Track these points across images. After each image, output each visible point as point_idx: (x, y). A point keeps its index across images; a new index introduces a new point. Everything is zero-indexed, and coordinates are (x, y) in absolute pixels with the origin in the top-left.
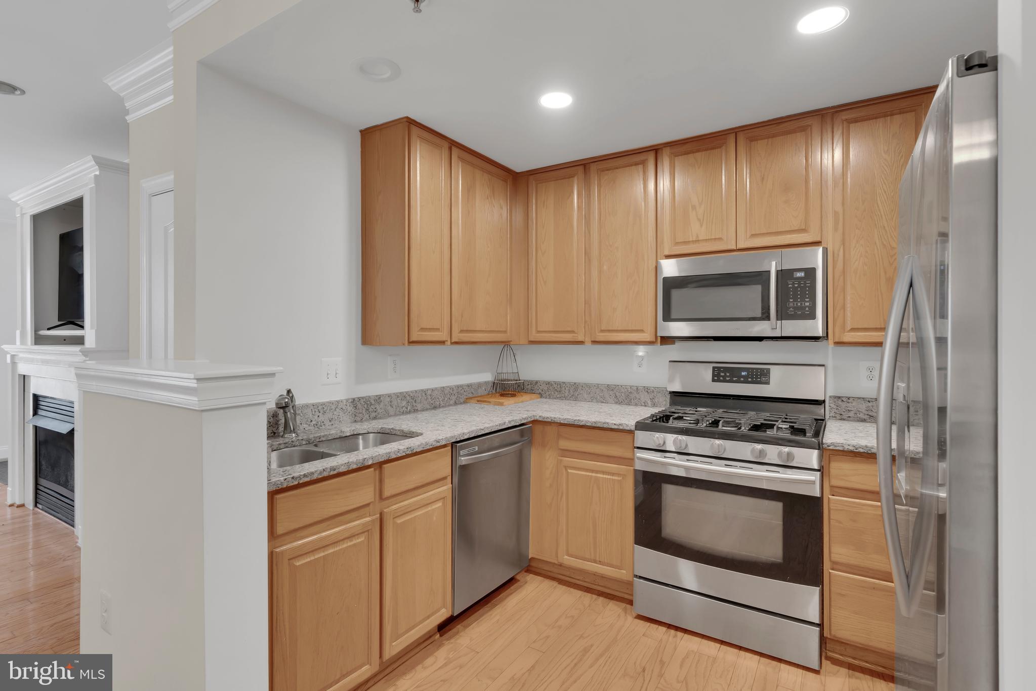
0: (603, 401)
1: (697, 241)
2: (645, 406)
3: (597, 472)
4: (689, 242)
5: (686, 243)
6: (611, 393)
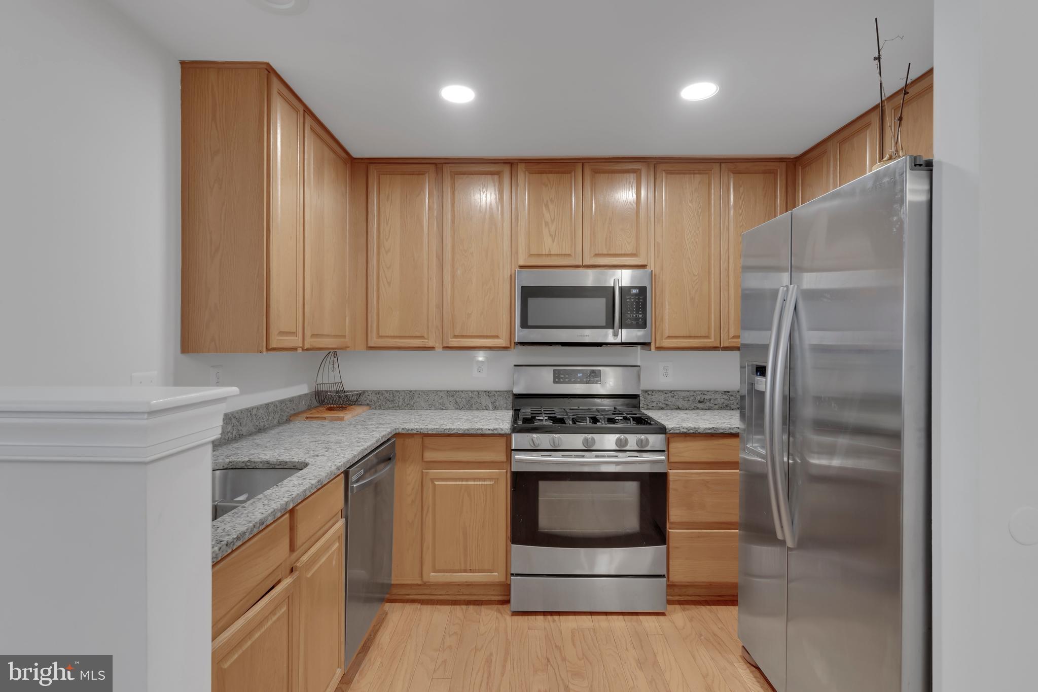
0: (443, 407)
1: (550, 255)
2: (487, 410)
3: (467, 480)
4: (542, 255)
5: (539, 255)
6: (451, 399)
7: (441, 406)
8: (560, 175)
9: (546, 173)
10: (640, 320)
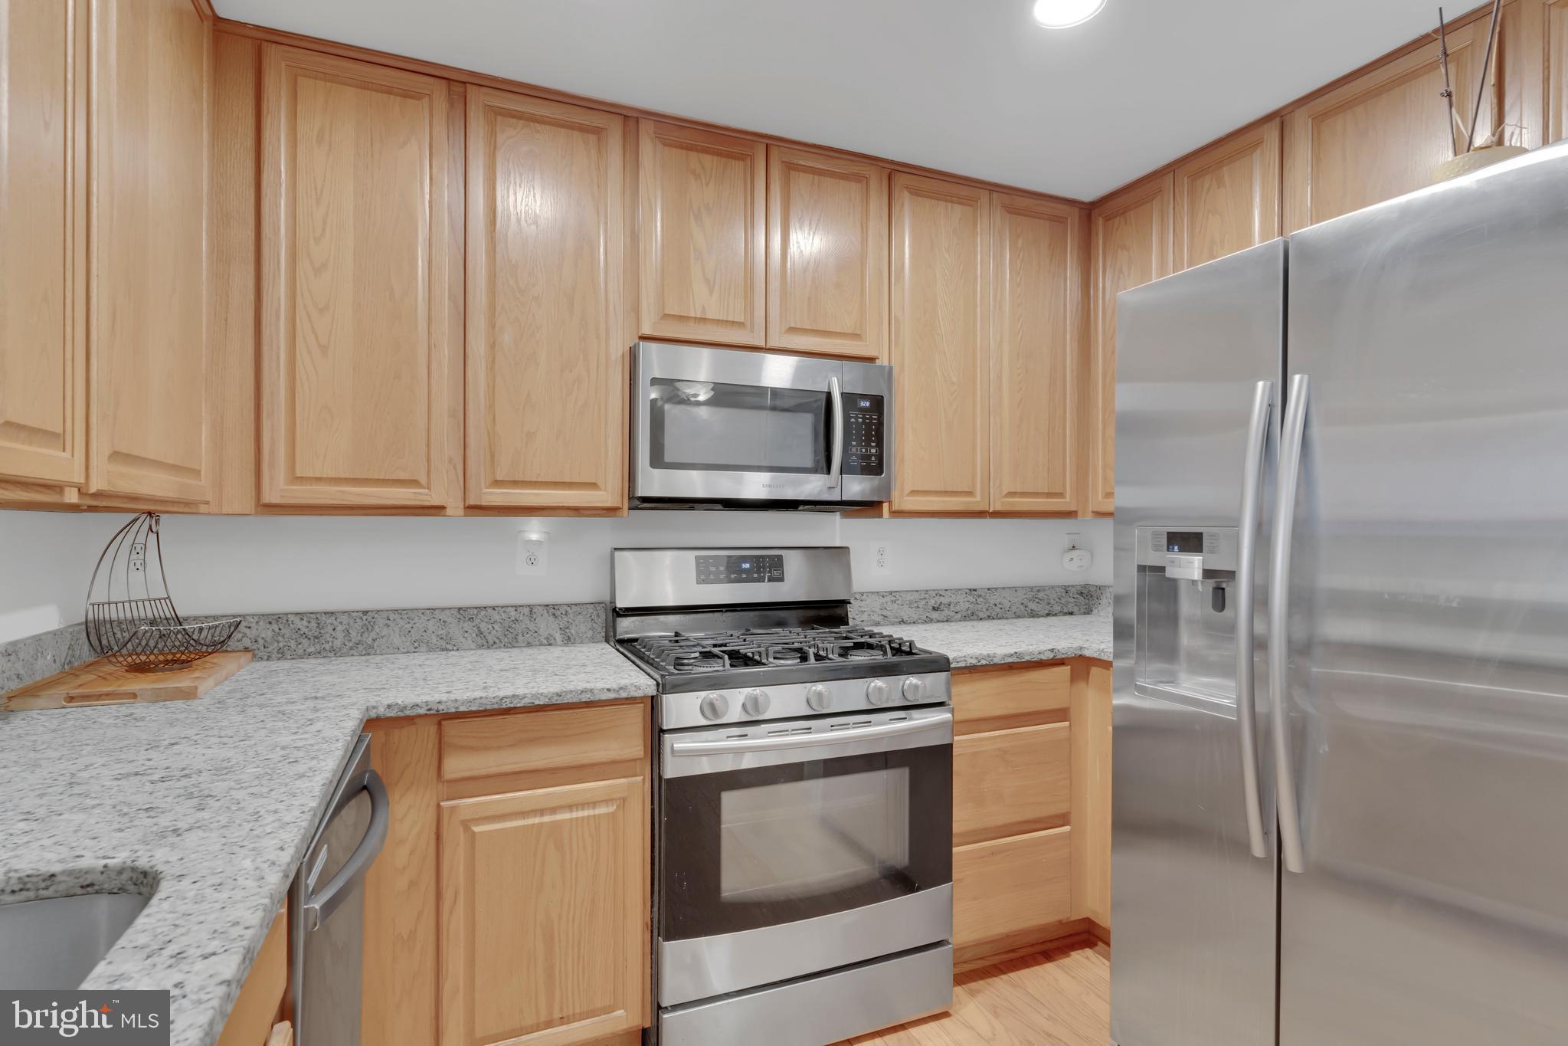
0: (447, 645)
1: (703, 320)
2: (550, 645)
4: (688, 318)
5: (685, 318)
6: (467, 625)
7: (443, 643)
8: (724, 160)
9: (697, 151)
10: (873, 458)
